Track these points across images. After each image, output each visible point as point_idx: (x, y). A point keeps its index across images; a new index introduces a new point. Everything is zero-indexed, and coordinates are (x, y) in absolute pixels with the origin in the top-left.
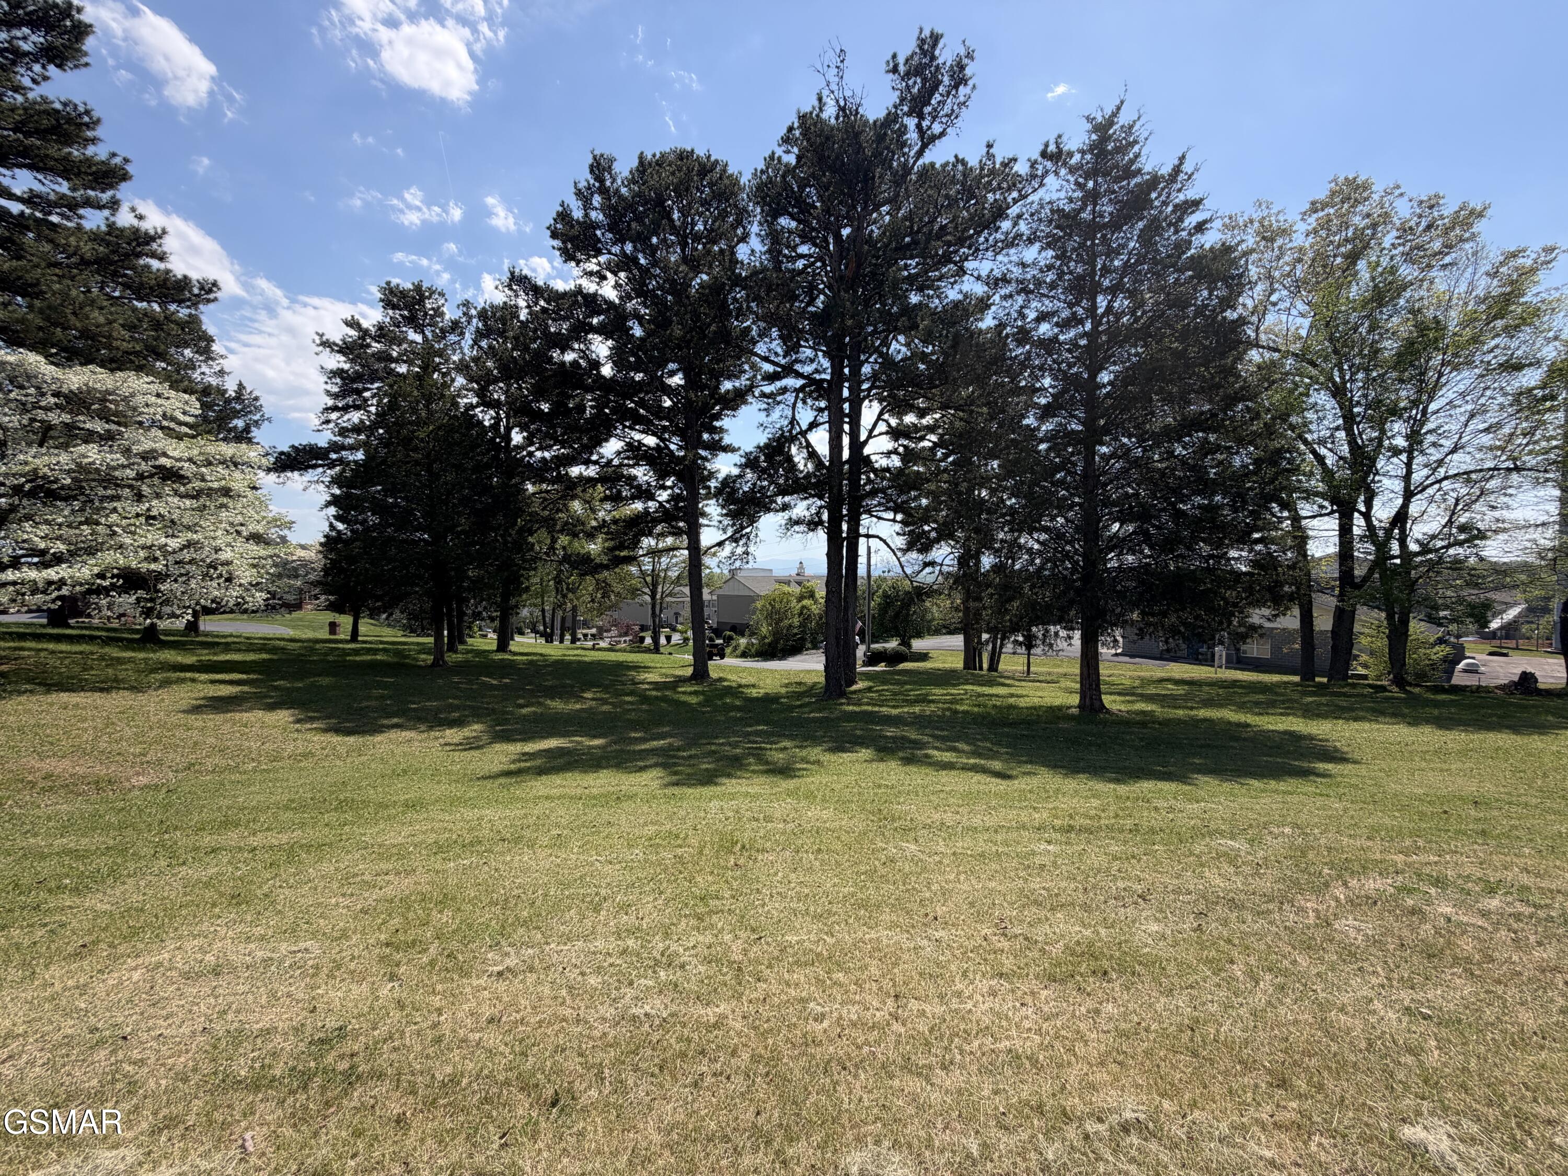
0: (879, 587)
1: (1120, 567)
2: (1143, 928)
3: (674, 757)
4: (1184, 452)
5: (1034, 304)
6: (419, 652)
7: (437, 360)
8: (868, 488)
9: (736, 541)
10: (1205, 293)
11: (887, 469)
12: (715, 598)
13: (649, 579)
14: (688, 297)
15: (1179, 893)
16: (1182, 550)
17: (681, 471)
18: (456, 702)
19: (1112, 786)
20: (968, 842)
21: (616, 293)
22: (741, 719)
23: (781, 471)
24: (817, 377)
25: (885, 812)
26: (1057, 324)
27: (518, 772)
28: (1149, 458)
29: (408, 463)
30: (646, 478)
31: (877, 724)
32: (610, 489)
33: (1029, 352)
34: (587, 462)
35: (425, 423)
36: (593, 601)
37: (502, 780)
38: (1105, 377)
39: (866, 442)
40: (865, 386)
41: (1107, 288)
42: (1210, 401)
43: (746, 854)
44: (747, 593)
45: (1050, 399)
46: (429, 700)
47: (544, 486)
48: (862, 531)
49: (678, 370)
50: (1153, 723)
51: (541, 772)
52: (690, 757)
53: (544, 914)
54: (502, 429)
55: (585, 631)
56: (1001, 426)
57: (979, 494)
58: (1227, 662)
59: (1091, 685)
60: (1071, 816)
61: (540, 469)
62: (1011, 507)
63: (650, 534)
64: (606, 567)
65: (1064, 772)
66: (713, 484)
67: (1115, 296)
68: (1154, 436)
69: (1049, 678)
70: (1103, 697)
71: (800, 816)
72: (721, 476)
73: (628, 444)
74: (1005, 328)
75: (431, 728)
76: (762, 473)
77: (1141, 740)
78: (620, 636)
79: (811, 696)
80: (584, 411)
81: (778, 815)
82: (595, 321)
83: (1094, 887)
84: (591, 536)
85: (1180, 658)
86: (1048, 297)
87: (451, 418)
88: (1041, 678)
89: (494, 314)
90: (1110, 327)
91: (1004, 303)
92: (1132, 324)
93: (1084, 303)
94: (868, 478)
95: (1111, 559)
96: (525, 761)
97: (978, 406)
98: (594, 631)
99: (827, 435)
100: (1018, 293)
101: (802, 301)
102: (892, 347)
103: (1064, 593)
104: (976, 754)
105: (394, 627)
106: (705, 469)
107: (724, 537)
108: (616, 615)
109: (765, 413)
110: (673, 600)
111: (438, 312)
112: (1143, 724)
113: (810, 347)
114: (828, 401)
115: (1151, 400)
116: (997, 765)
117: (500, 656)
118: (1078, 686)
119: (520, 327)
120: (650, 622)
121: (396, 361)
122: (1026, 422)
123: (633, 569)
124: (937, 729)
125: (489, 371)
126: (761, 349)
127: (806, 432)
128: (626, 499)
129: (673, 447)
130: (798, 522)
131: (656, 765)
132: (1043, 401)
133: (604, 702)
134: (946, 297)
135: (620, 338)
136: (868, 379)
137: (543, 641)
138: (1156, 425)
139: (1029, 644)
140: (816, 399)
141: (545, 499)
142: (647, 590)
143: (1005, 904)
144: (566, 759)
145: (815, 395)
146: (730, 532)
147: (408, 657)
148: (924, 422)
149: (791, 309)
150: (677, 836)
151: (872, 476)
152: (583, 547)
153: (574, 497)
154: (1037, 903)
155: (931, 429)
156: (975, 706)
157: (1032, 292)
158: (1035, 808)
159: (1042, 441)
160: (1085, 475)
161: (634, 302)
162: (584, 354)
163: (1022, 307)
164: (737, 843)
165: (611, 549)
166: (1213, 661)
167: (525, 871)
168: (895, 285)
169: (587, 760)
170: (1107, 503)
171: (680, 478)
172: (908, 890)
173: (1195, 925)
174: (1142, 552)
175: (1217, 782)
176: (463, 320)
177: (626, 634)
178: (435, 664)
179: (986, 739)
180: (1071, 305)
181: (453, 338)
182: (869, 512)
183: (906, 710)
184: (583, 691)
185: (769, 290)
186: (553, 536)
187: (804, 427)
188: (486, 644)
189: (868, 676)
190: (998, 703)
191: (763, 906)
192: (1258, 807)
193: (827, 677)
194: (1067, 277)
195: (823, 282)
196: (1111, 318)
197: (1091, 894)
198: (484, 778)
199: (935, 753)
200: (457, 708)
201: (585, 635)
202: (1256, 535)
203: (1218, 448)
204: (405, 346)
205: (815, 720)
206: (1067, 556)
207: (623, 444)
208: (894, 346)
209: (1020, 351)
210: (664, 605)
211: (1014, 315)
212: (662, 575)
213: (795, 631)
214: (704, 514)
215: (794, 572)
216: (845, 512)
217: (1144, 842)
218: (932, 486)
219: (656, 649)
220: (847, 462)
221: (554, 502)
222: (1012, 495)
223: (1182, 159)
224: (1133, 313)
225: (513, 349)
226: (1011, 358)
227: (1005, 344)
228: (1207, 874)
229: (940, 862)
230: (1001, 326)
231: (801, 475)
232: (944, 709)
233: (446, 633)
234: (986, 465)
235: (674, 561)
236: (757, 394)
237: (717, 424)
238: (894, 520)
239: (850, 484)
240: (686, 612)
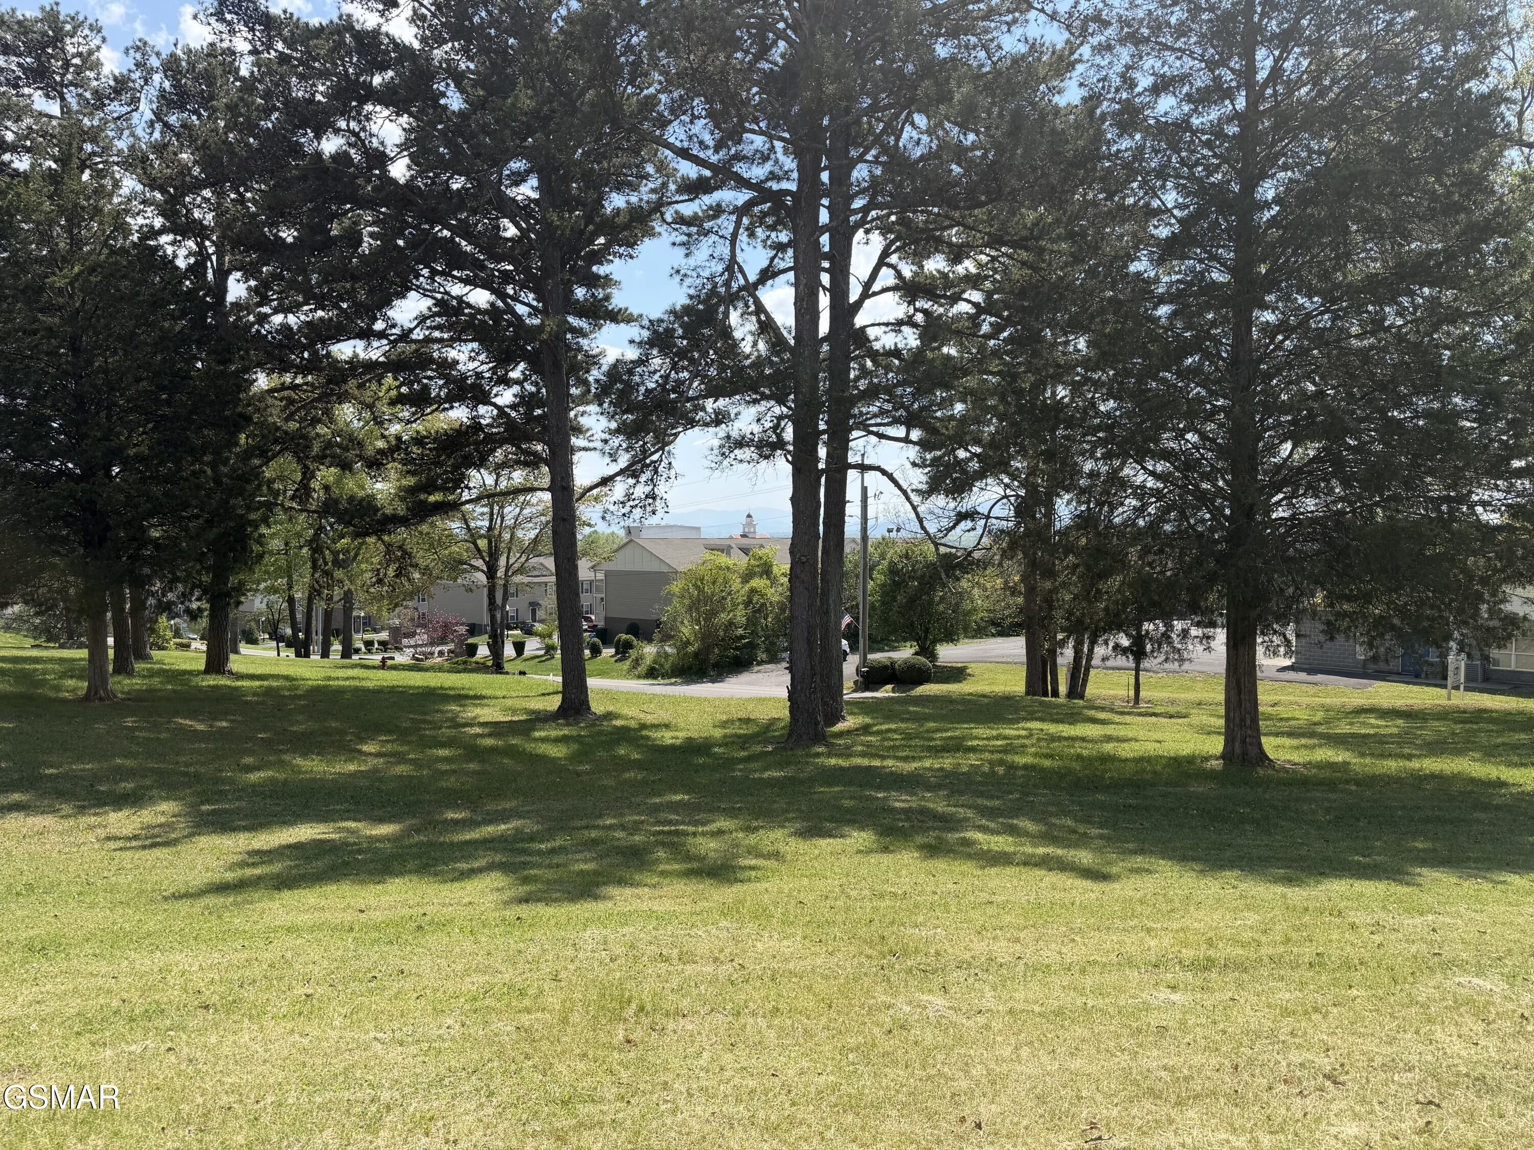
0: (883, 556)
1: (1293, 517)
2: (1333, 1130)
3: (524, 852)
4: (1400, 322)
5: (1149, 62)
6: (64, 675)
7: (88, 147)
8: (863, 384)
9: (635, 475)
10: (1437, 49)
11: (896, 353)
12: (600, 576)
13: (482, 543)
14: (545, 39)
15: (1393, 1069)
16: (1395, 488)
17: (536, 352)
18: (129, 763)
19: (1279, 889)
20: (1035, 990)
21: (414, 30)
22: (644, 782)
23: (712, 355)
24: (775, 186)
25: (891, 941)
26: (1189, 98)
27: (240, 886)
28: (1341, 329)
29: (34, 333)
30: (472, 365)
31: (879, 788)
32: (410, 384)
33: (1140, 149)
34: (367, 335)
35: (64, 260)
36: (380, 581)
37: (211, 900)
38: (1268, 190)
39: (859, 304)
40: (858, 203)
41: (1274, 36)
42: (1444, 237)
43: (646, 1021)
44: (656, 567)
45: (1177, 228)
46: (79, 759)
47: (288, 378)
48: (852, 458)
49: (528, 172)
50: (1347, 782)
51: (282, 883)
52: (553, 851)
53: (275, 1138)
54: (210, 276)
55: (368, 636)
56: (1092, 273)
57: (1054, 394)
58: (1468, 678)
59: (1243, 720)
60: (1210, 943)
61: (280, 345)
62: (1108, 415)
63: (481, 464)
64: (403, 521)
65: (1198, 867)
66: (595, 374)
67: (1286, 51)
68: (1351, 291)
69: (1172, 710)
70: (1264, 740)
71: (744, 951)
72: (608, 360)
73: (438, 303)
74: (1099, 104)
75: (81, 810)
76: (678, 357)
77: (1328, 811)
78: (432, 643)
79: (767, 742)
80: (360, 242)
81: (703, 949)
82: (377, 80)
83: (1251, 1062)
84: (375, 464)
85: (1391, 673)
86: (1173, 49)
87: (113, 251)
88: (1158, 710)
89: (192, 65)
90: (1278, 104)
91: (1098, 60)
92: (1314, 100)
93: (1235, 63)
94: (863, 367)
95: (1278, 503)
96: (254, 865)
97: (1053, 241)
98: (384, 635)
99: (792, 291)
100: (1122, 41)
101: (747, 52)
102: (905, 135)
103: (1199, 562)
104: (1048, 838)
105: (17, 631)
106: (580, 349)
107: (614, 469)
108: (424, 607)
109: (682, 251)
110: (526, 580)
111: (89, 61)
112: (1330, 785)
113: (762, 133)
114: (794, 230)
115: (1346, 230)
116: (1084, 857)
117: (212, 681)
118: (1222, 722)
119: (240, 90)
120: (486, 620)
121: (13, 148)
122: (1134, 267)
123: (455, 526)
124: (981, 795)
125: (185, 170)
126: (676, 134)
127: (755, 286)
128: (439, 401)
129: (521, 309)
130: (741, 443)
131: (490, 867)
132: (1163, 232)
133: (400, 758)
134: (1000, 47)
135: (422, 111)
136: (863, 191)
137: (291, 653)
138: (1354, 273)
139: (1138, 652)
140: (772, 228)
141: (291, 402)
142: (479, 563)
143: (1099, 1097)
144: (327, 860)
145: (770, 220)
146: (624, 460)
147: (43, 683)
148: (960, 269)
149: (727, 63)
150: (522, 993)
151: (869, 363)
152: (362, 487)
153: (343, 398)
154: (1154, 1094)
155: (973, 281)
156: (1047, 756)
157: (1147, 40)
158: (1149, 930)
159: (1161, 300)
160: (1234, 361)
161: (447, 47)
162: (357, 139)
163: (1128, 67)
164: (629, 1002)
165: (412, 491)
166: (1445, 678)
167: (244, 1061)
168: (911, 24)
169: (365, 861)
170: (1272, 407)
171: (535, 365)
172: (929, 1078)
173: (1421, 1123)
174: (1331, 491)
175: (1454, 880)
176: (136, 75)
177: (442, 641)
178: (92, 695)
179: (1066, 813)
180: (1211, 65)
181: (116, 108)
182: (865, 428)
183: (927, 763)
184: (362, 740)
185: (689, 28)
186: (306, 467)
187: (752, 277)
188: (186, 660)
189: (863, 707)
190: (1085, 753)
191: (674, 1112)
192: (1520, 920)
193: (792, 710)
194: (1205, 16)
195: (783, 18)
196: (1280, 89)
197: (1246, 1076)
198: (178, 897)
199: (979, 836)
200: (130, 774)
201: (369, 644)
202: (1517, 464)
203: (1455, 316)
204: (28, 121)
205: (772, 783)
206: (1203, 498)
207: (430, 302)
208: (908, 132)
209: (1125, 143)
210: (512, 590)
211: (1116, 81)
212: (506, 536)
213: (740, 631)
214: (578, 430)
215: (737, 532)
216: (822, 426)
217: (1335, 982)
218: (971, 381)
219: (497, 666)
220: (825, 339)
221: (308, 406)
222: (1110, 395)
224: (1316, 80)
225: (228, 128)
226: (1109, 157)
227: (1100, 133)
228: (1439, 1035)
229: (987, 1027)
230: (1092, 100)
231: (748, 362)
232: (990, 762)
233: (110, 641)
234: (1067, 343)
235: (527, 511)
236: (668, 217)
237: (600, 270)
238: (906, 440)
239: (832, 378)
240: (550, 602)
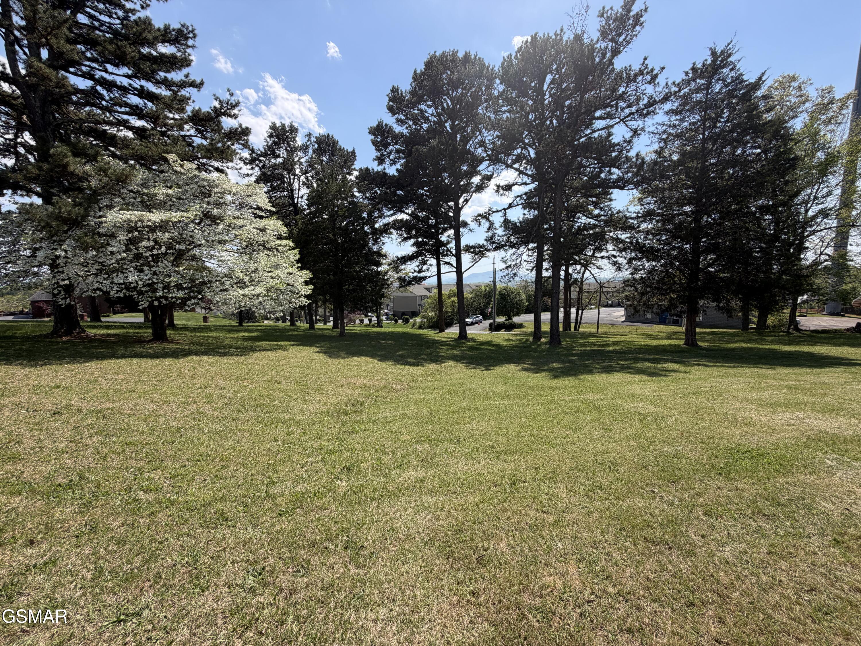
44: (411, 294)
85: (656, 322)
223: (763, 74)
